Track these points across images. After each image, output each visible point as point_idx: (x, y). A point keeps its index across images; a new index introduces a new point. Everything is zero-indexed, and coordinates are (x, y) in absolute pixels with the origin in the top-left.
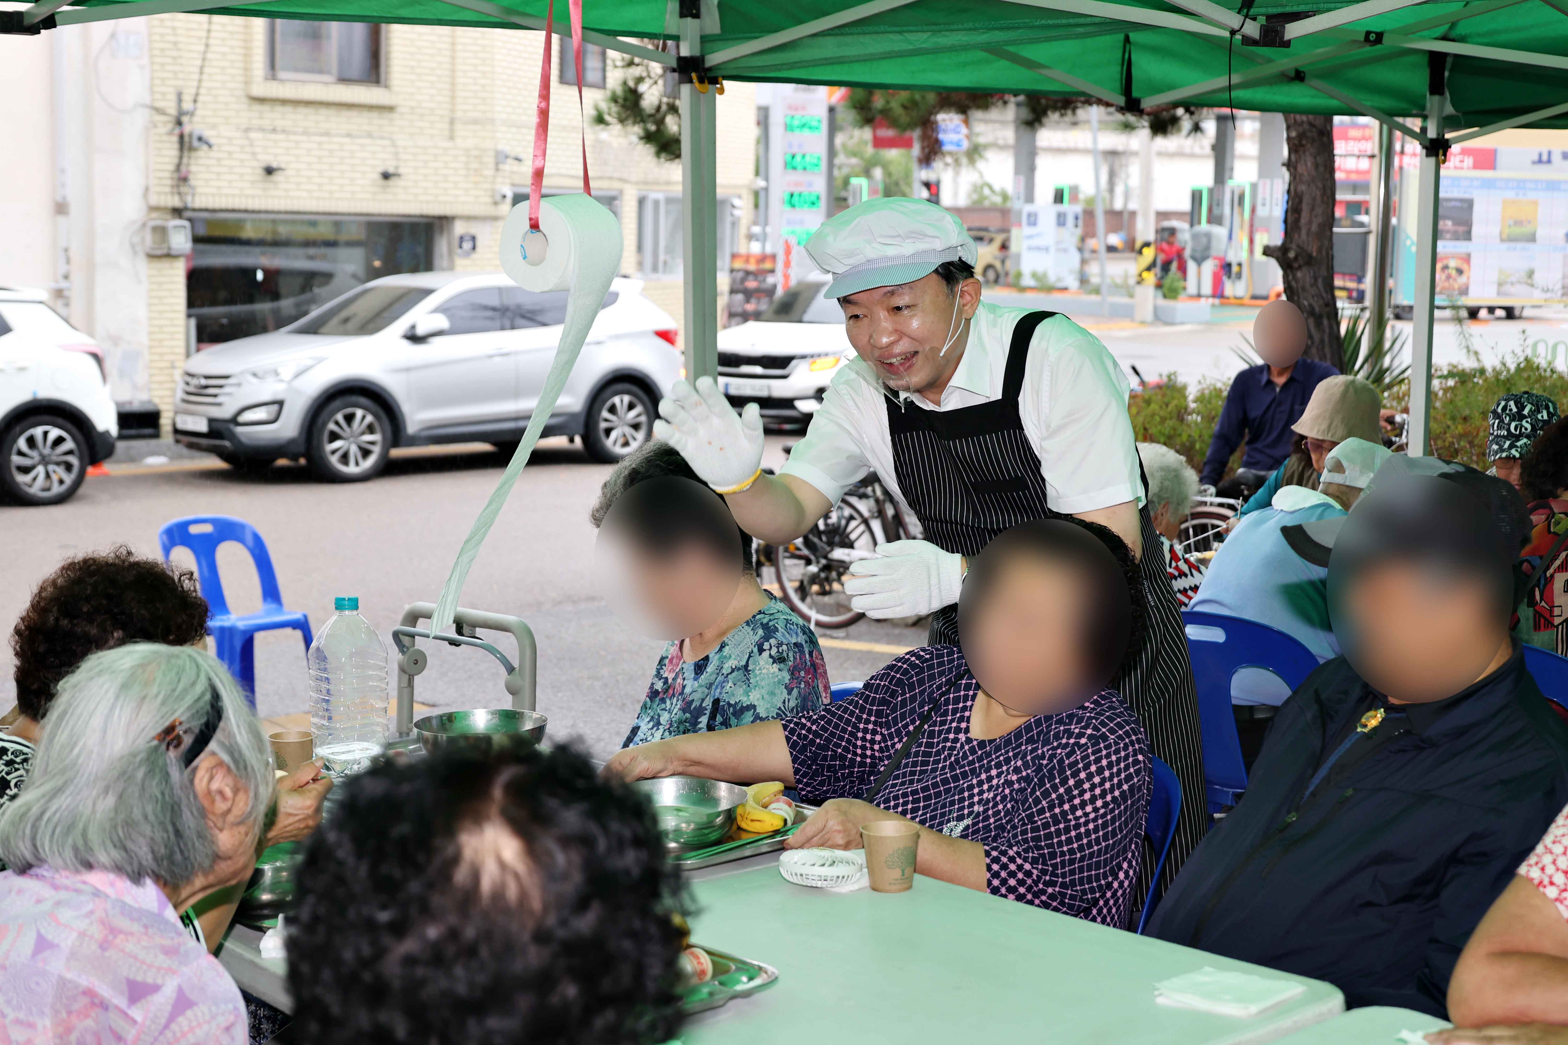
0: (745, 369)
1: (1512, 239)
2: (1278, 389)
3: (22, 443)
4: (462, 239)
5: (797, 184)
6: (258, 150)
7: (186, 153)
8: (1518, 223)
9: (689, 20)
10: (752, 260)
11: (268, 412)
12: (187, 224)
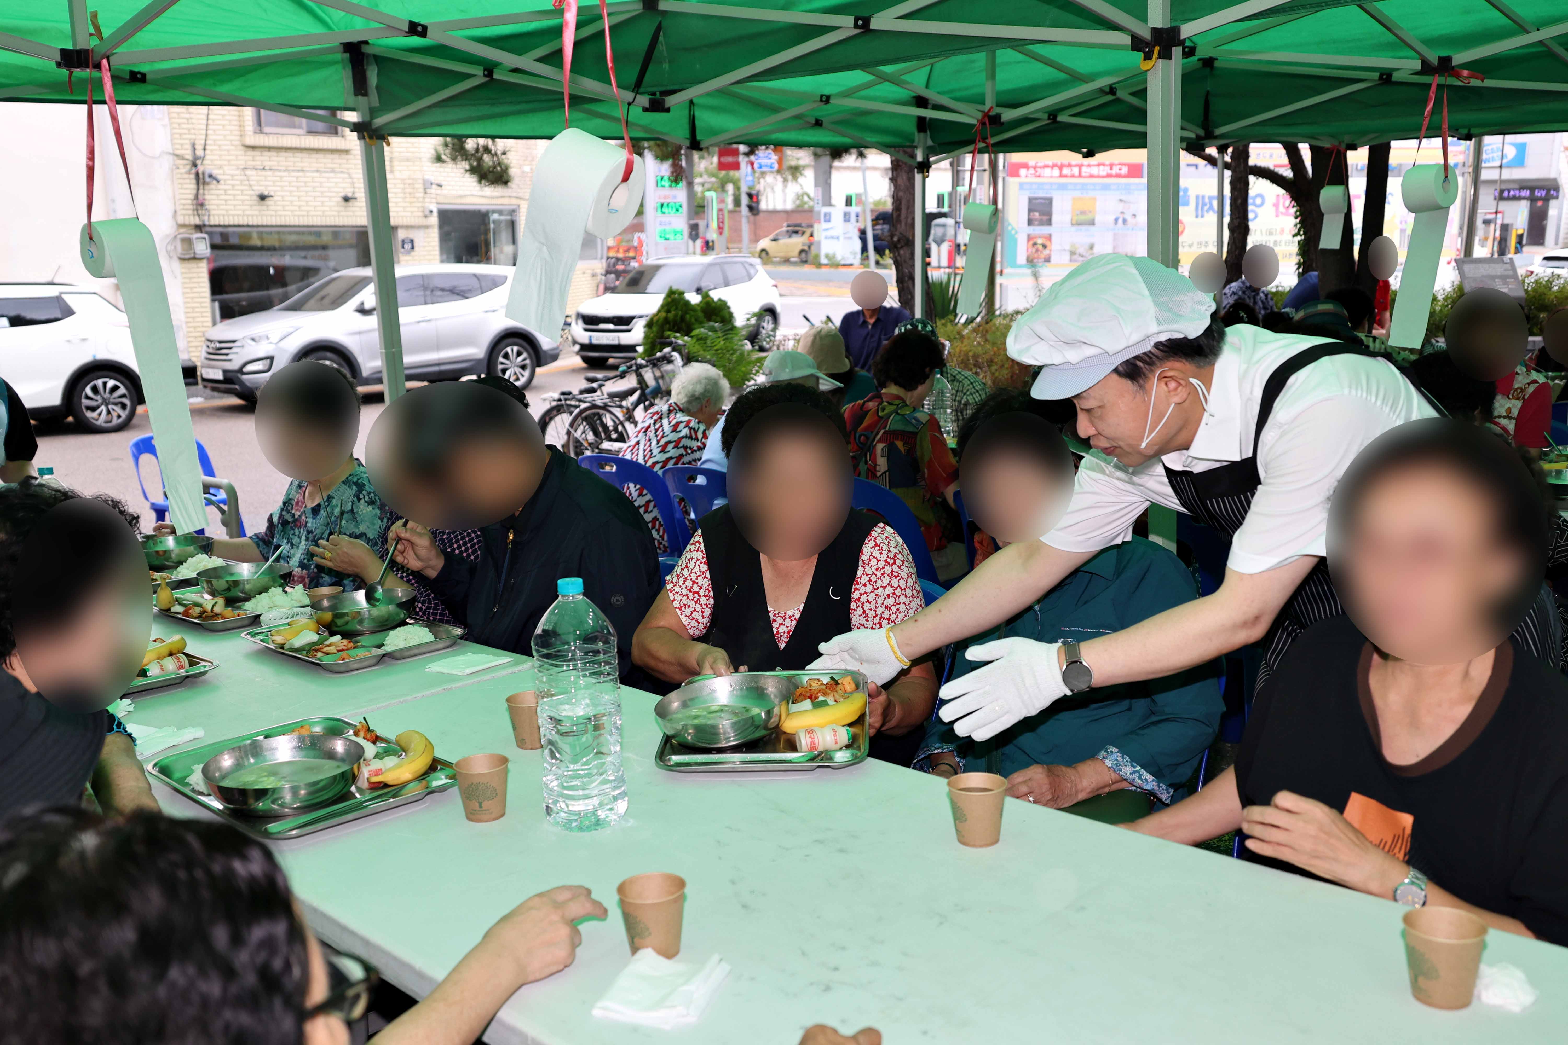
0: (602, 326)
1: (1079, 224)
2: (870, 327)
3: (88, 391)
4: (403, 241)
5: (665, 197)
6: (252, 183)
7: (201, 187)
8: (1083, 213)
9: (360, 97)
10: (621, 251)
11: (264, 365)
12: (206, 236)
